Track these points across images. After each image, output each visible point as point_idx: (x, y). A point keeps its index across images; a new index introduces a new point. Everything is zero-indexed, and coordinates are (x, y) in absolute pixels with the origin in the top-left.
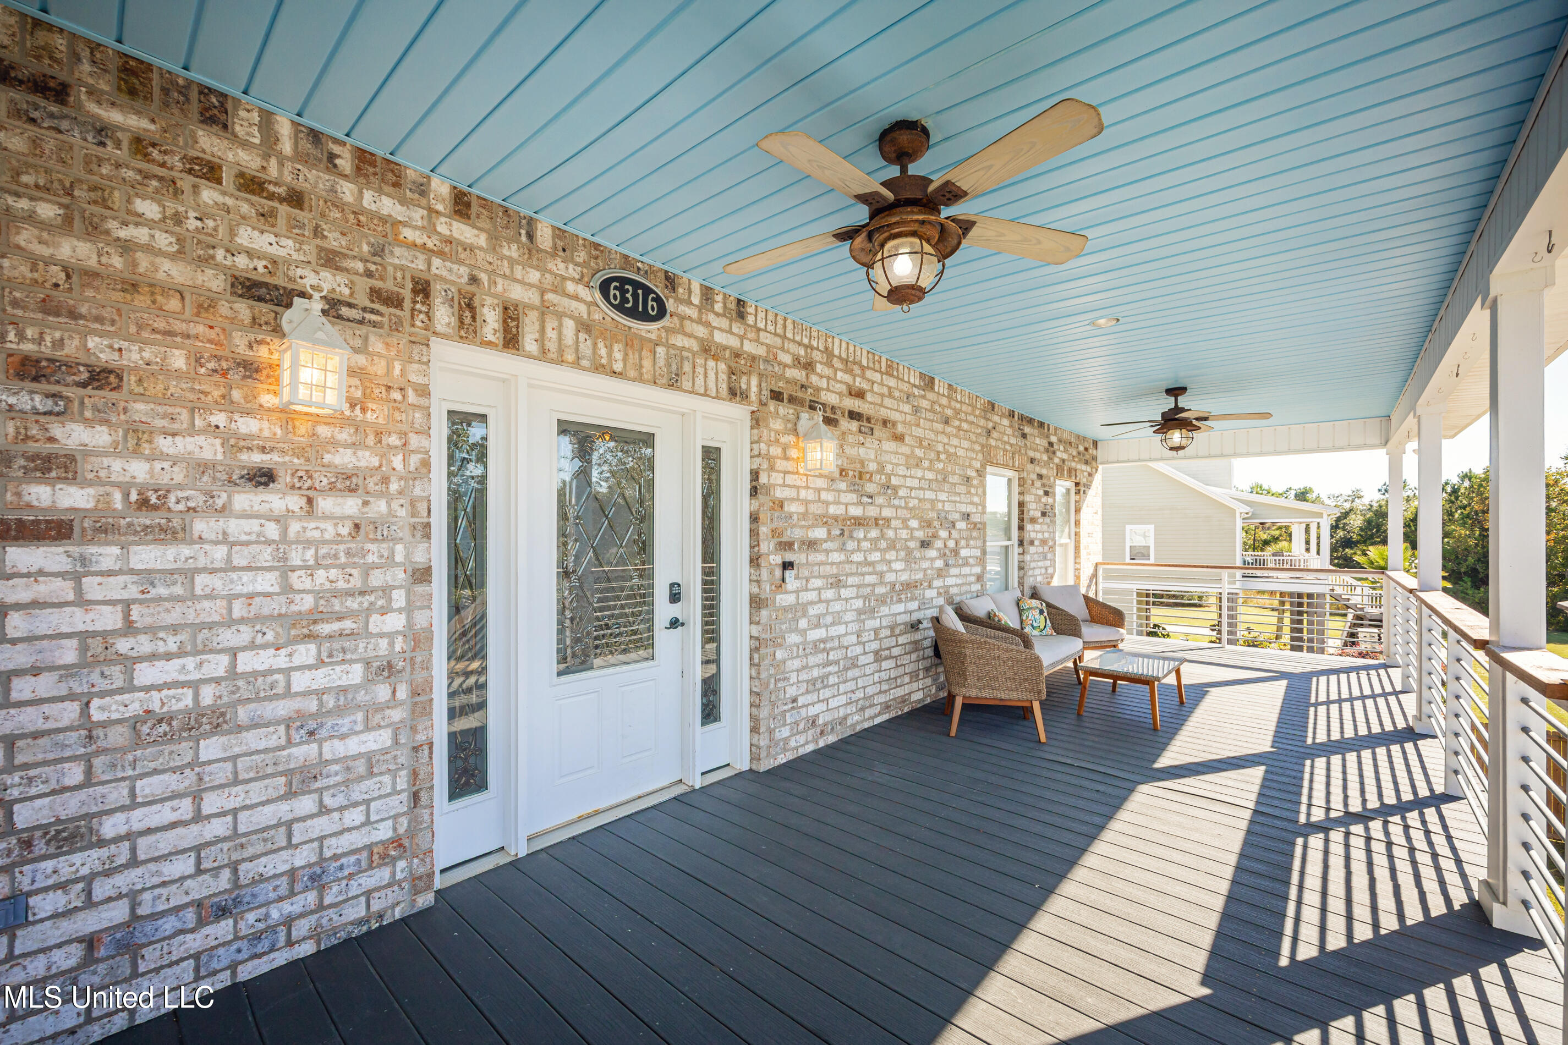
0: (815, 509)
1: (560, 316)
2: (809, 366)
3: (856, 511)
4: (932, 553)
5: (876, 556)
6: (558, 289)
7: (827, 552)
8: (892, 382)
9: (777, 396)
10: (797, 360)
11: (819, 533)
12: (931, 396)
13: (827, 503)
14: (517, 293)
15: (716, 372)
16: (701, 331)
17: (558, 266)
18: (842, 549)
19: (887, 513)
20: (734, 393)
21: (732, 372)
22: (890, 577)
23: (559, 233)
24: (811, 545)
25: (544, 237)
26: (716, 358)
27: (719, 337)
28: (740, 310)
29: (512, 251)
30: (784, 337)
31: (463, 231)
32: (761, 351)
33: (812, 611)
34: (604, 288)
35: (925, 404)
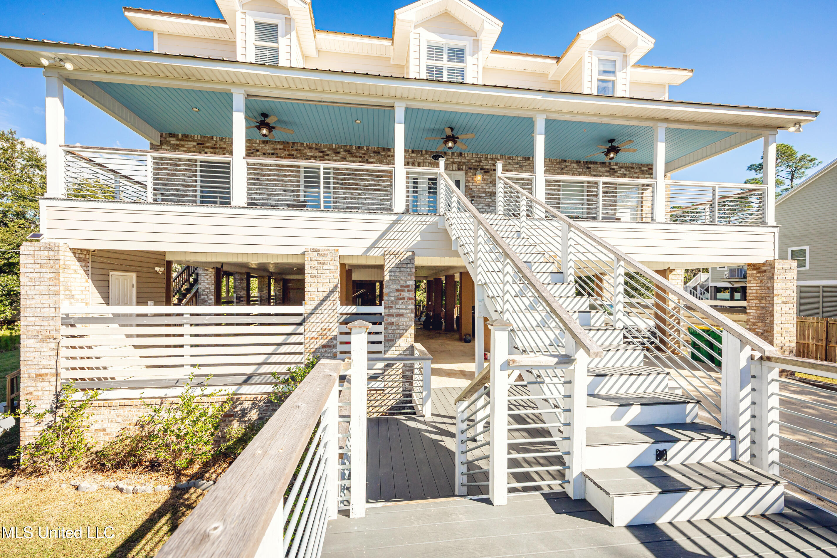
1: (426, 163)
2: (480, 161)
6: (426, 159)
7: (485, 199)
8: (510, 161)
9: (470, 169)
10: (476, 161)
12: (529, 162)
13: (486, 189)
14: (420, 161)
15: (455, 166)
16: (452, 160)
17: (426, 156)
18: (491, 198)
20: (459, 169)
21: (458, 166)
23: (426, 151)
25: (424, 152)
26: (455, 164)
27: (455, 160)
28: (461, 154)
29: (419, 155)
30: (472, 157)
31: (413, 155)
32: (466, 161)
34: (433, 157)
35: (525, 164)
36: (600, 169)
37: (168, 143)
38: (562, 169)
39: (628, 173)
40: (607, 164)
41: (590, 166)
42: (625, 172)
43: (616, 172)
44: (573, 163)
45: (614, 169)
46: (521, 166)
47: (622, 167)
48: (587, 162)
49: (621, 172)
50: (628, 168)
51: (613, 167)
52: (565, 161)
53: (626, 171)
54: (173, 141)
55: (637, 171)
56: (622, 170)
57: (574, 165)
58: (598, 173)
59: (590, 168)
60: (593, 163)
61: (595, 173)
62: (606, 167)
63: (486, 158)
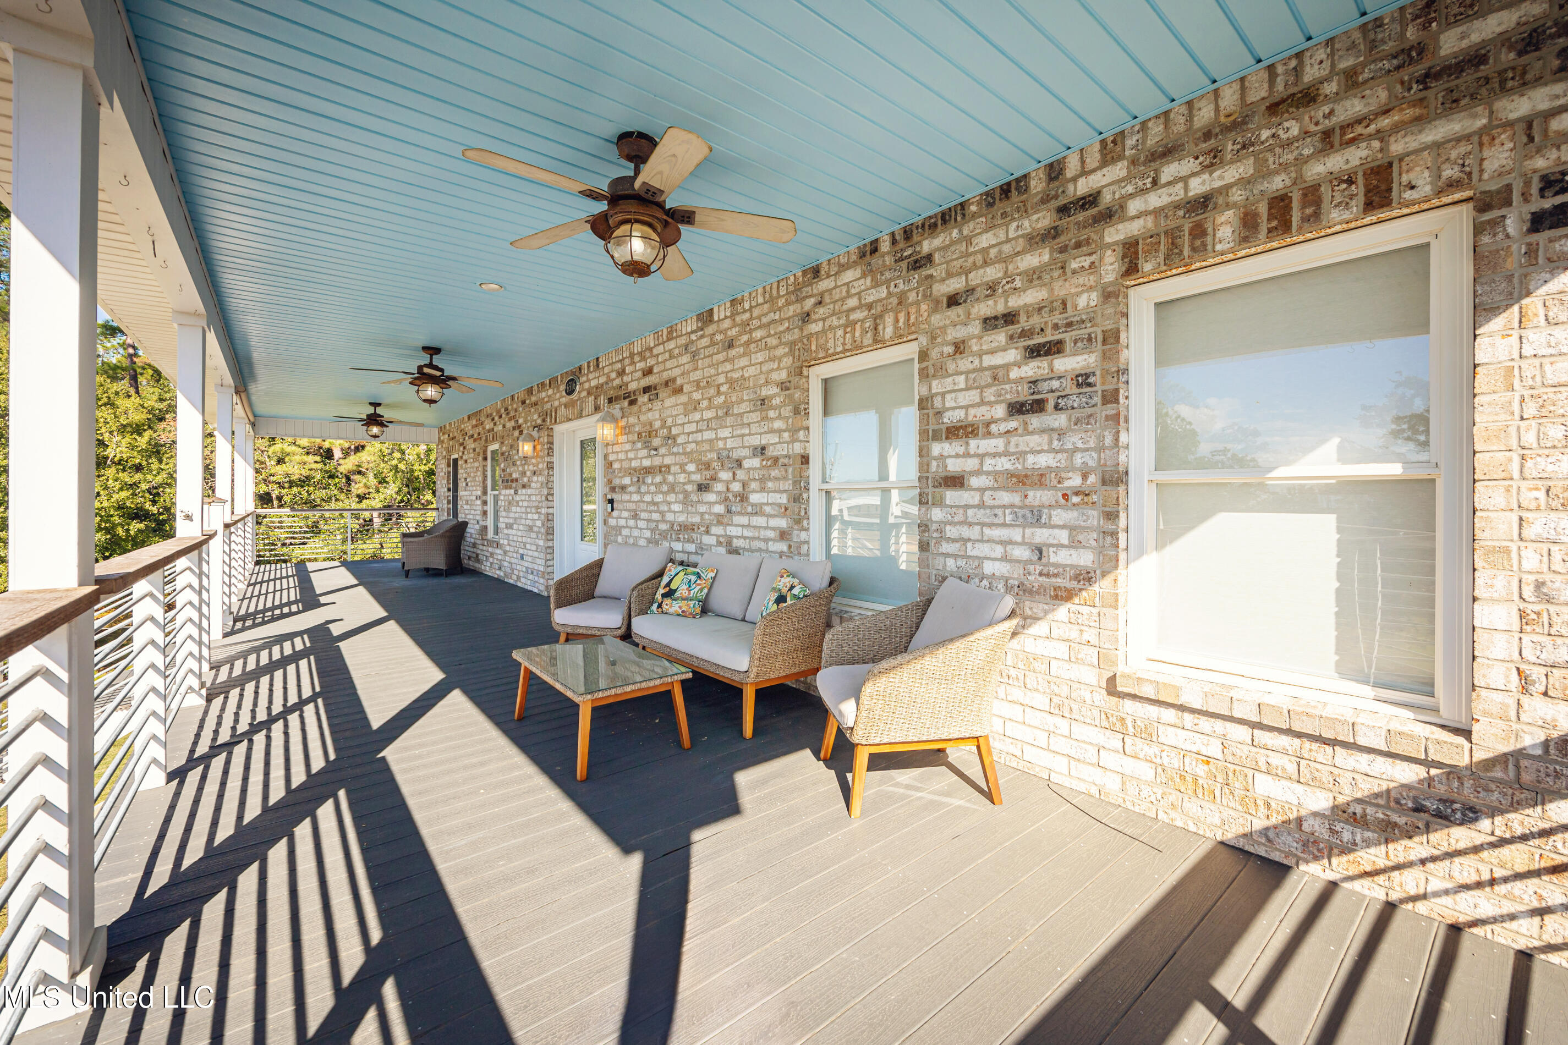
0: (626, 465)
3: (647, 463)
4: (711, 497)
5: (659, 498)
7: (631, 493)
8: (672, 345)
9: (610, 401)
11: (627, 481)
12: (710, 330)
13: (631, 460)
15: (591, 403)
16: (587, 385)
18: (638, 492)
19: (667, 461)
20: (597, 407)
21: (596, 396)
22: (670, 517)
24: (623, 488)
27: (592, 383)
28: (597, 363)
30: (612, 363)
32: (605, 379)
33: (625, 532)
35: (703, 343)
36: (985, 240)
38: (806, 317)
39: (1230, 174)
40: (1037, 185)
41: (926, 246)
42: (1198, 186)
43: (1109, 216)
44: (843, 268)
45: (1091, 200)
47: (1168, 152)
48: (908, 233)
49: (1156, 200)
50: (1237, 124)
51: (1083, 187)
52: (815, 272)
53: (1214, 160)
55: (1354, 107)
56: (1169, 171)
57: (849, 275)
58: (976, 278)
59: (929, 258)
60: (945, 218)
61: (956, 285)
62: (1024, 211)
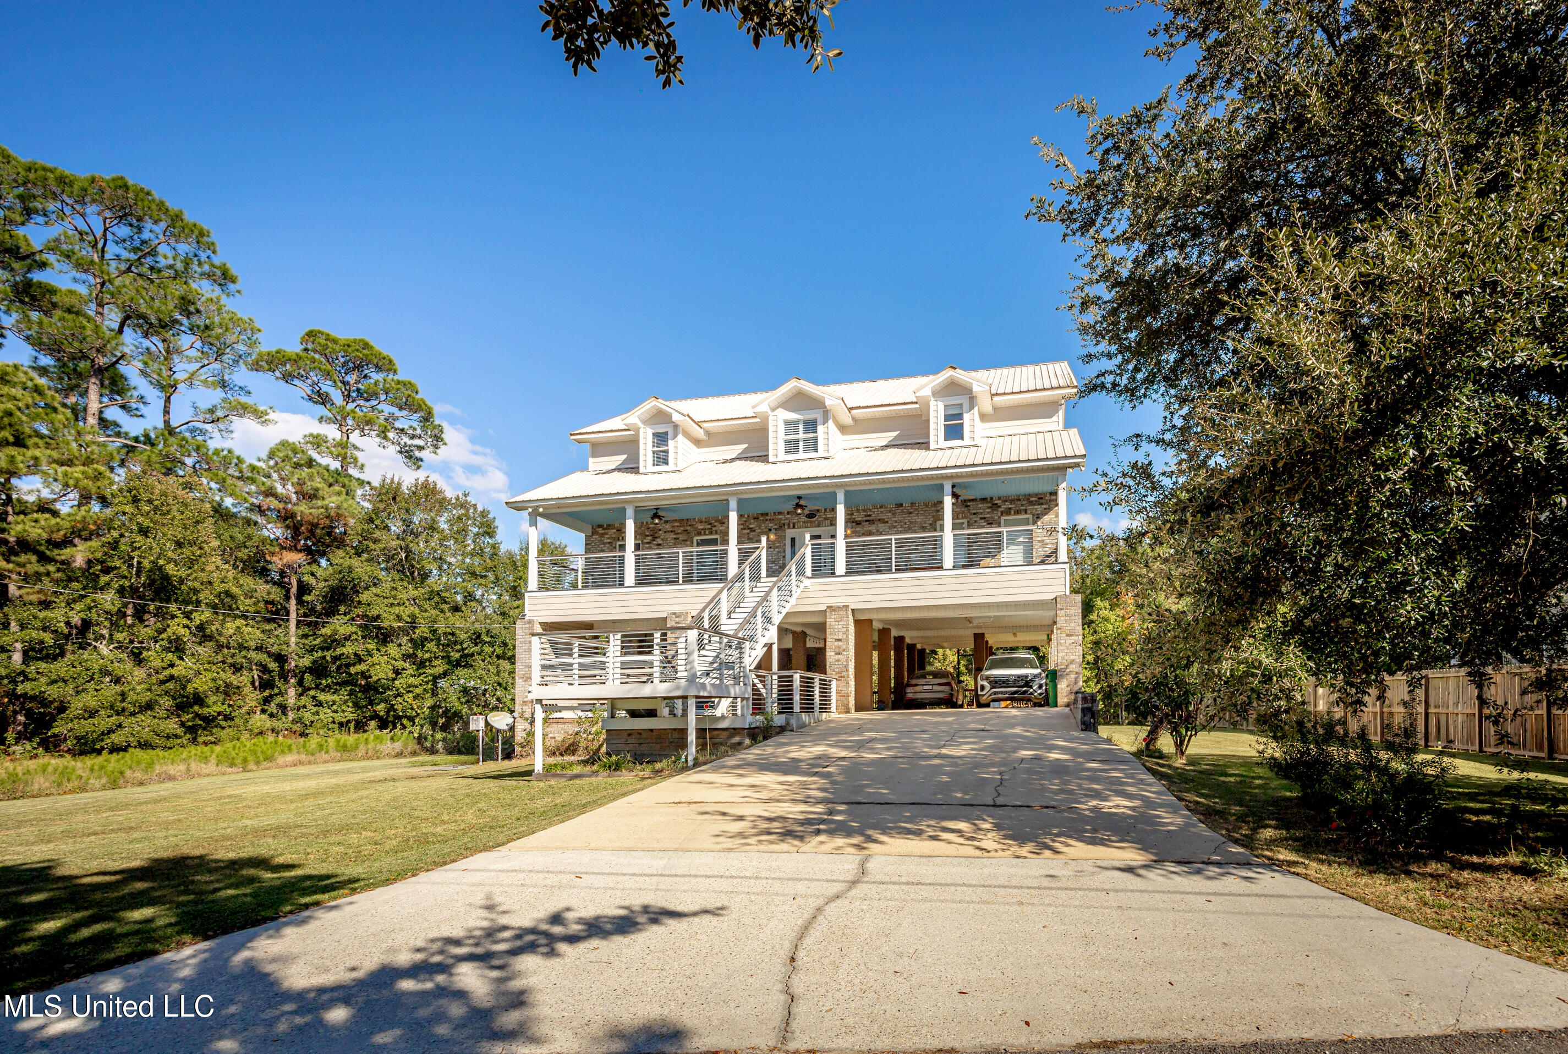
26: (828, 520)
37: (597, 533)
41: (969, 504)
46: (894, 514)
48: (965, 501)
54: (600, 531)
63: (858, 510)
